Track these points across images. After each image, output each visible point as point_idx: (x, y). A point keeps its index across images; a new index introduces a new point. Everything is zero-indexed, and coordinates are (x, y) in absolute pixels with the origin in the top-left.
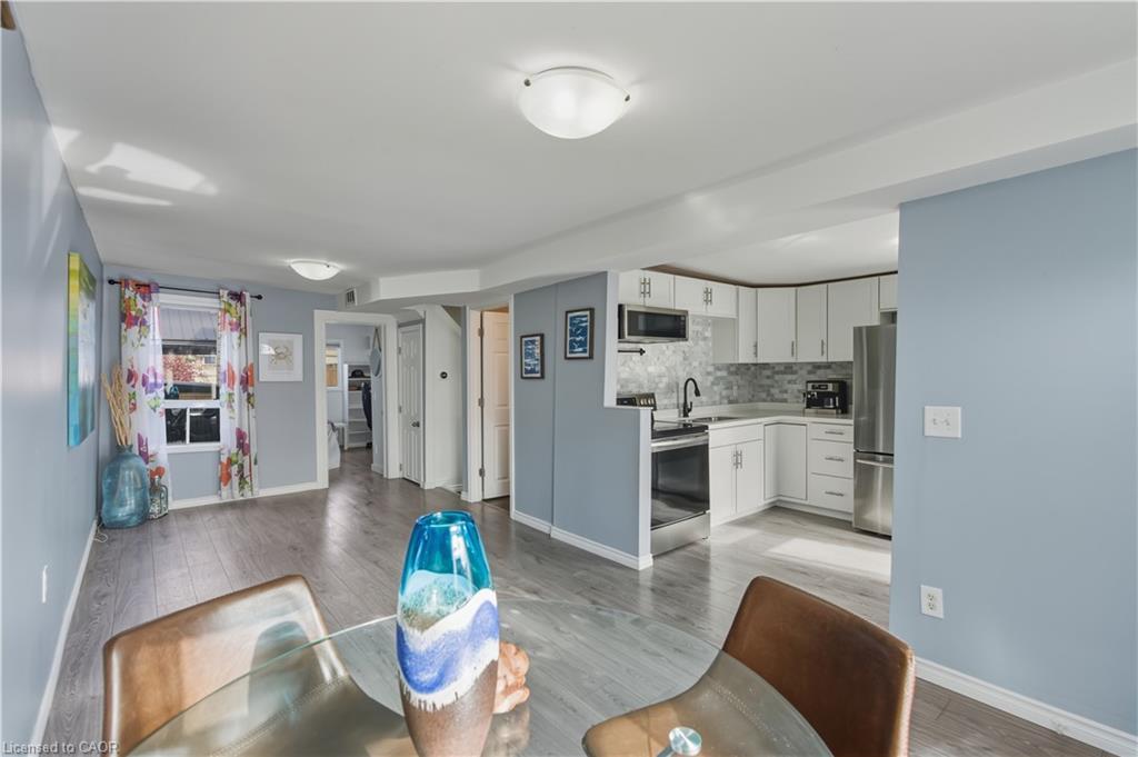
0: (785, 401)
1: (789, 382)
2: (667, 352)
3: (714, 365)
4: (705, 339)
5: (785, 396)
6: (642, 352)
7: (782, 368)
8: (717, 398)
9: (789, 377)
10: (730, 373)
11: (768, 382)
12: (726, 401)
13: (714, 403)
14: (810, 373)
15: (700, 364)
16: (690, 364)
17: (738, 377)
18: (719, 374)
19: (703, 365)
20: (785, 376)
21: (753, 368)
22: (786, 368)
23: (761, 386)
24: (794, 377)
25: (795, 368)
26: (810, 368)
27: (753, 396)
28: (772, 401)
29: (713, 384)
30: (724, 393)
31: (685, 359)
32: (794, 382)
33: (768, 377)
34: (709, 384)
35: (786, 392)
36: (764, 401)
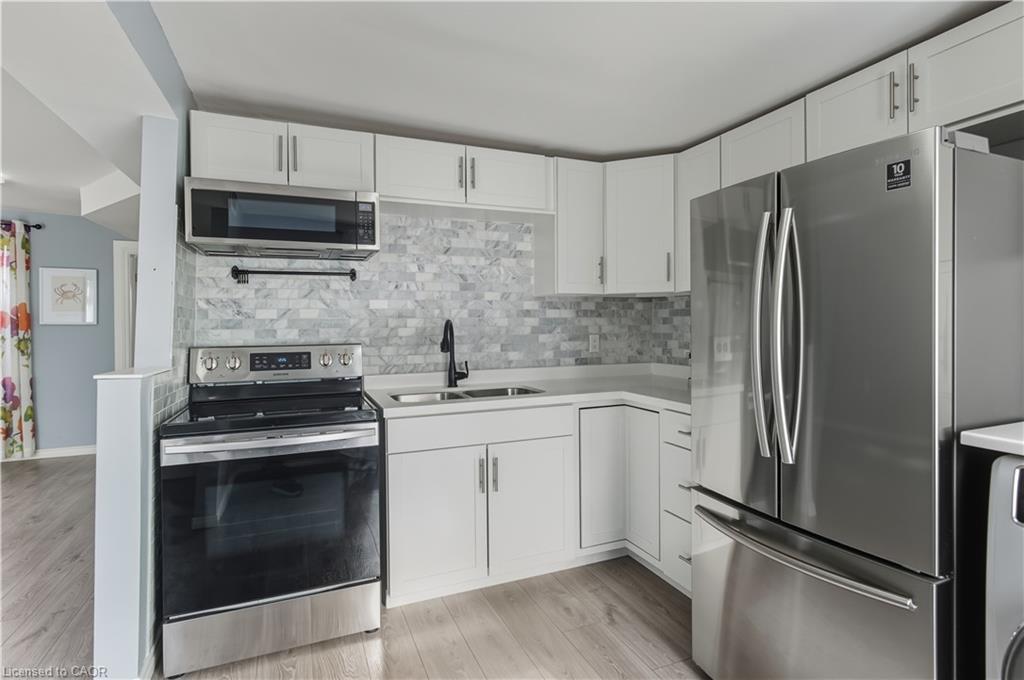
2: (420, 277)
3: (538, 298)
4: (518, 254)
6: (353, 274)
8: (549, 354)
10: (582, 313)
11: (663, 329)
12: (572, 360)
13: (541, 364)
15: (505, 296)
16: (478, 297)
17: (602, 321)
18: (552, 314)
19: (513, 298)
21: (639, 306)
23: (656, 336)
27: (640, 353)
28: (670, 362)
29: (536, 331)
30: (565, 346)
31: (465, 287)
33: (665, 321)
34: (527, 331)
36: (660, 361)
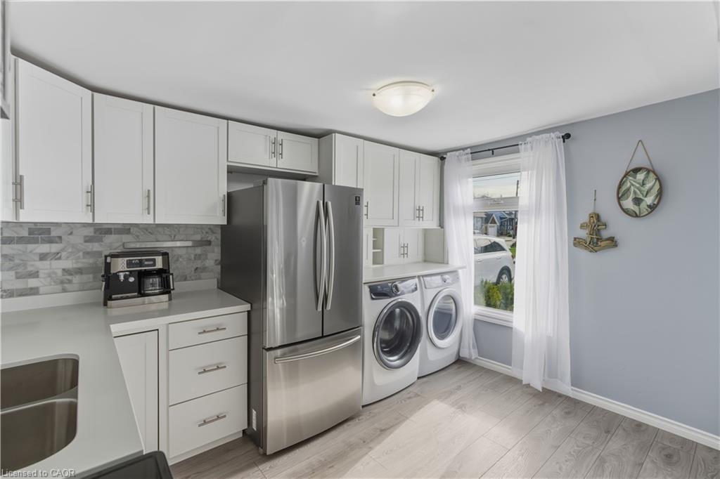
0: (34, 291)
1: (43, 257)
5: (32, 283)
7: (25, 233)
9: (45, 248)
14: (88, 240)
20: (31, 247)
22: (31, 232)
24: (54, 248)
25: (54, 233)
26: (90, 232)
32: (57, 256)
35: (35, 275)
